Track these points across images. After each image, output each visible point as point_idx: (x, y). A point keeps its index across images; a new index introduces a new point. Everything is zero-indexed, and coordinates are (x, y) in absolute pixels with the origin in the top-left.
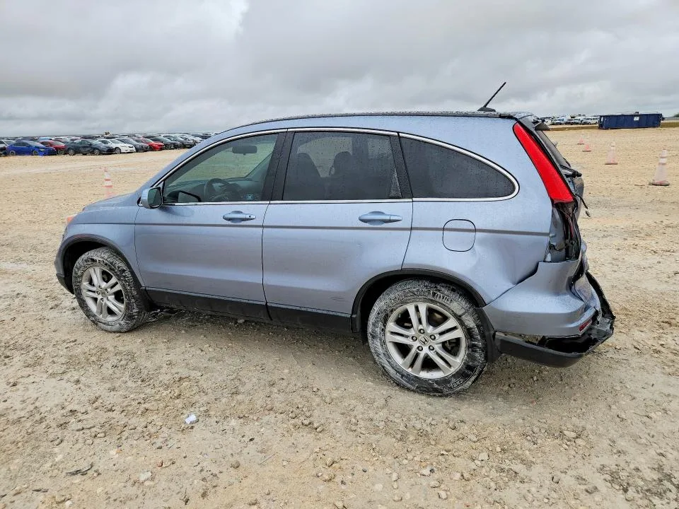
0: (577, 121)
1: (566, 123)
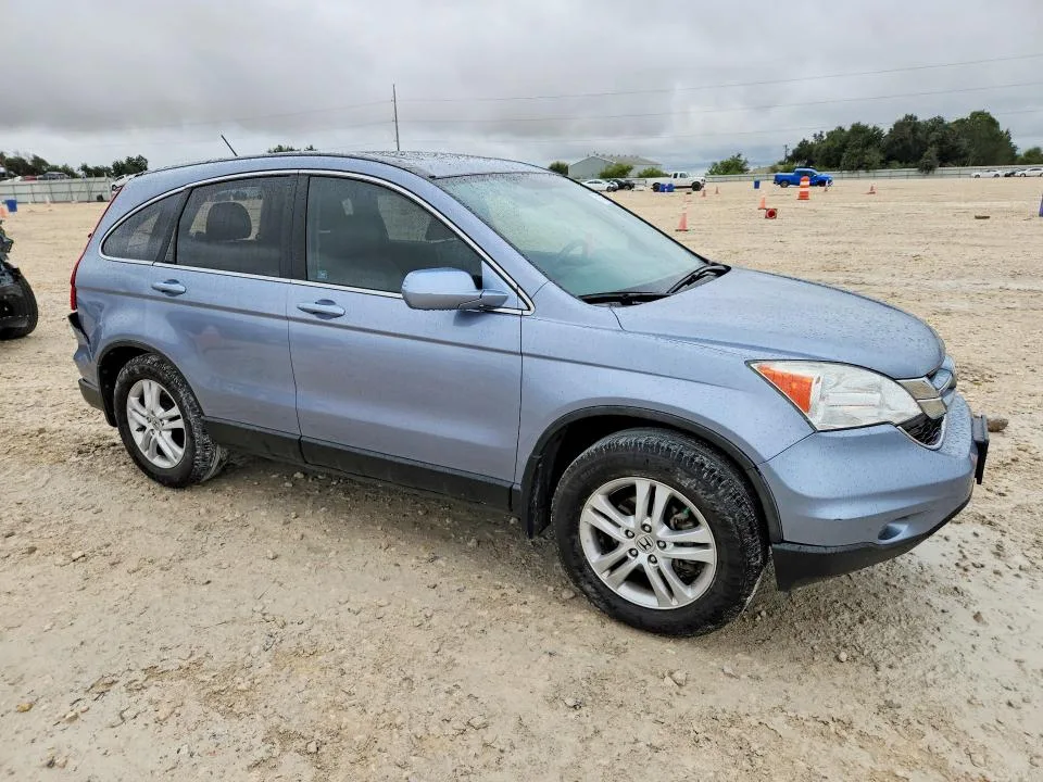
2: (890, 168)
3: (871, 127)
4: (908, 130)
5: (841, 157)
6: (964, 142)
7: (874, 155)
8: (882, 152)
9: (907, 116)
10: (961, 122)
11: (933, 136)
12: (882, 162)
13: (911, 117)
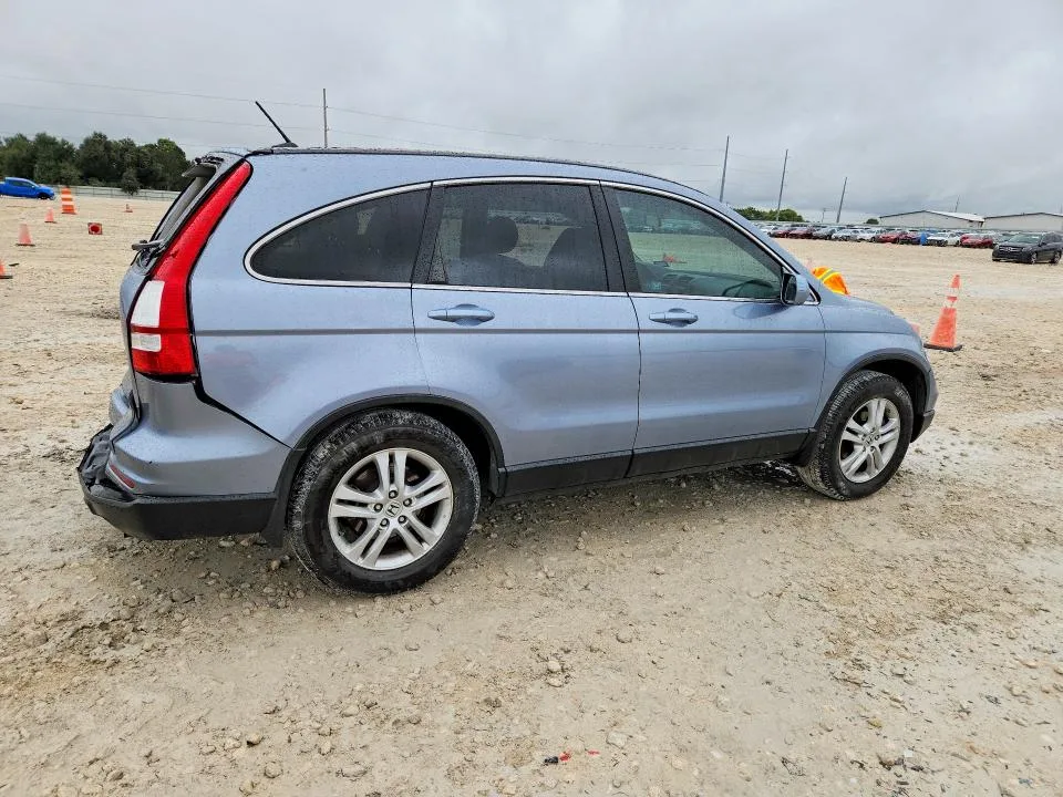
2: (89, 184)
3: (59, 139)
4: (101, 148)
5: (33, 169)
6: (159, 167)
7: (72, 171)
8: (78, 167)
9: (96, 134)
10: (151, 147)
11: (128, 157)
12: (81, 178)
13: (100, 135)
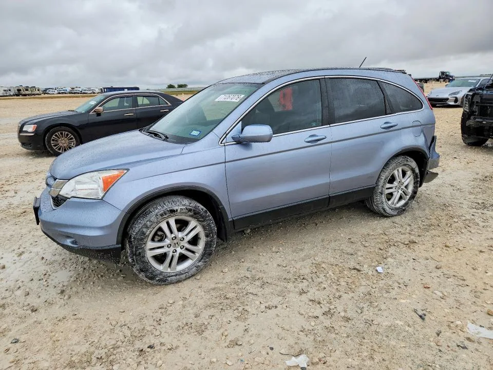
0: (78, 92)
1: (70, 93)
